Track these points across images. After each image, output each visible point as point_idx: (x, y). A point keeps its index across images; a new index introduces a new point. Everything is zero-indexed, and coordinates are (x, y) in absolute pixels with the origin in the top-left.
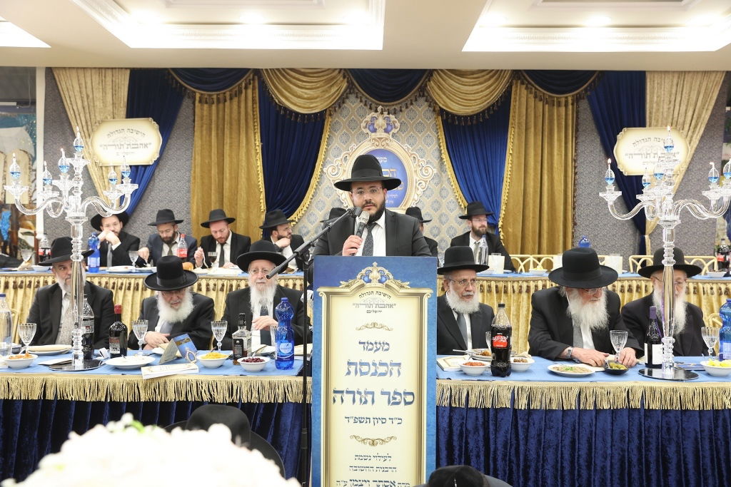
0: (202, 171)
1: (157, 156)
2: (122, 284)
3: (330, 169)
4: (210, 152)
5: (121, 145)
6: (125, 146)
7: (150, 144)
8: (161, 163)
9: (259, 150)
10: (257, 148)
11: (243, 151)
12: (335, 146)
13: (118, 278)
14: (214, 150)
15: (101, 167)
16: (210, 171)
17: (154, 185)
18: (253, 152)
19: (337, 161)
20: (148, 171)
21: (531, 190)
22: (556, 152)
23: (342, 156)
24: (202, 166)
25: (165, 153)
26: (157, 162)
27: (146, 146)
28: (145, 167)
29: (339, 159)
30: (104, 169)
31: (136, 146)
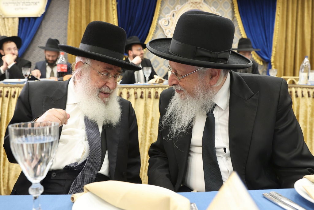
0: (75, 22)
1: (43, 11)
2: (15, 93)
3: (163, 22)
4: (81, 8)
5: (18, 3)
6: (21, 4)
7: (39, 2)
8: (46, 17)
9: (115, 7)
10: (114, 6)
11: (104, 8)
12: (165, 7)
13: (11, 87)
14: (84, 7)
15: (4, 18)
16: (81, 22)
17: (42, 32)
18: (111, 9)
19: (168, 16)
20: (37, 21)
21: (289, 39)
22: (306, 14)
23: (171, 13)
24: (75, 18)
25: (49, 10)
26: (44, 15)
27: (36, 3)
28: (35, 18)
29: (169, 15)
30: (6, 19)
31: (29, 4)
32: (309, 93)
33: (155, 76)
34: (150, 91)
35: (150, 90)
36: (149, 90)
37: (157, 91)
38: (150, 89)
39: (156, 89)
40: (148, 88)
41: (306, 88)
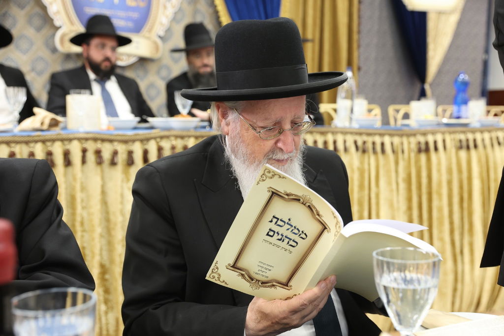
32: (355, 142)
33: (36, 110)
34: (31, 150)
35: (34, 147)
36: (30, 147)
37: (50, 149)
38: (32, 145)
39: (49, 144)
40: (27, 143)
41: (351, 133)
